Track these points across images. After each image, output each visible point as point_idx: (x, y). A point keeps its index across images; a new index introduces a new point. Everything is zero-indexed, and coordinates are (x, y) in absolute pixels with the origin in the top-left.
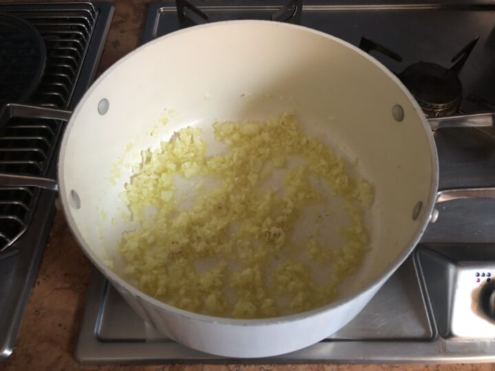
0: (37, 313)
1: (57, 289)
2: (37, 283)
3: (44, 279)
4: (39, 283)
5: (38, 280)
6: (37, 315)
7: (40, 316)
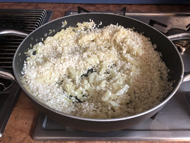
0: (16, 118)
1: (26, 108)
2: (16, 106)
3: (20, 104)
4: (17, 106)
5: (17, 105)
6: (16, 119)
7: (17, 119)
